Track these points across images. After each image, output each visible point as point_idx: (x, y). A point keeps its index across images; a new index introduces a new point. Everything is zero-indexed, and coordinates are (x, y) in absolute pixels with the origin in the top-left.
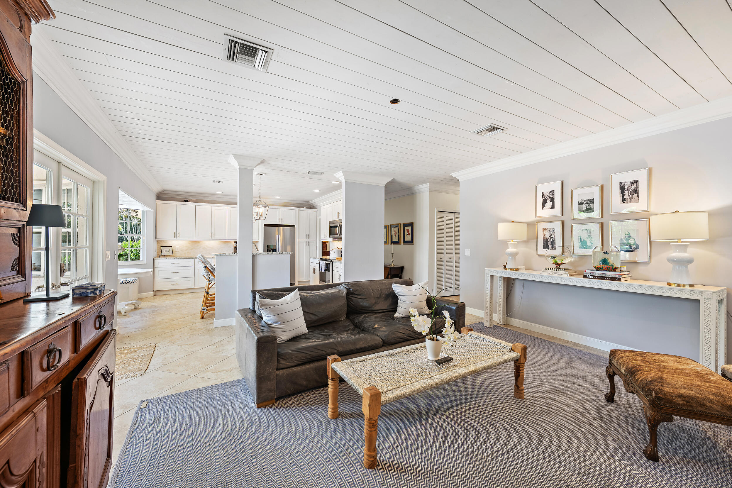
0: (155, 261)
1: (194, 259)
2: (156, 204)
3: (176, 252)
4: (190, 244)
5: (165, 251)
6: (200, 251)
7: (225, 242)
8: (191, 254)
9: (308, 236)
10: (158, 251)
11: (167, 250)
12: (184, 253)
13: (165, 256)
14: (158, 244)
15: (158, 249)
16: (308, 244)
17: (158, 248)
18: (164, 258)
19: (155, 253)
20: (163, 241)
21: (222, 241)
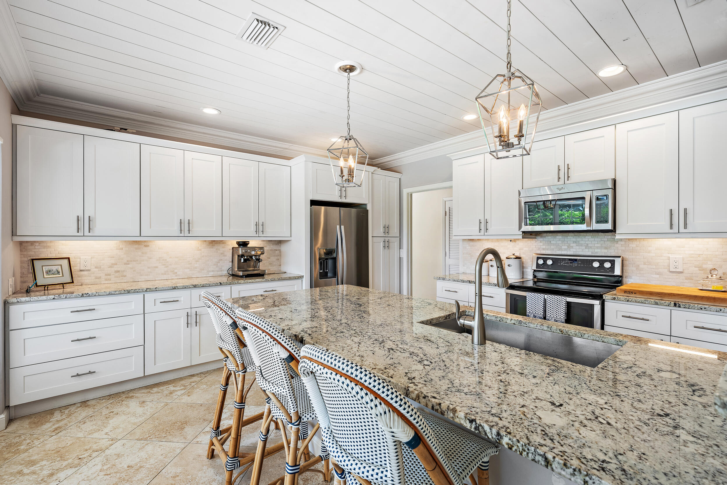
0: (13, 309)
1: (141, 296)
2: (14, 127)
3: (82, 273)
4: (122, 249)
5: (48, 272)
6: (148, 268)
7: (213, 243)
8: (125, 276)
9: (387, 229)
10: (22, 274)
11: (54, 268)
12: (106, 275)
13: (46, 287)
14: (21, 251)
15: (22, 267)
16: (387, 246)
17: (22, 262)
18: (44, 298)
19: (11, 281)
20: (40, 242)
21: (205, 241)
